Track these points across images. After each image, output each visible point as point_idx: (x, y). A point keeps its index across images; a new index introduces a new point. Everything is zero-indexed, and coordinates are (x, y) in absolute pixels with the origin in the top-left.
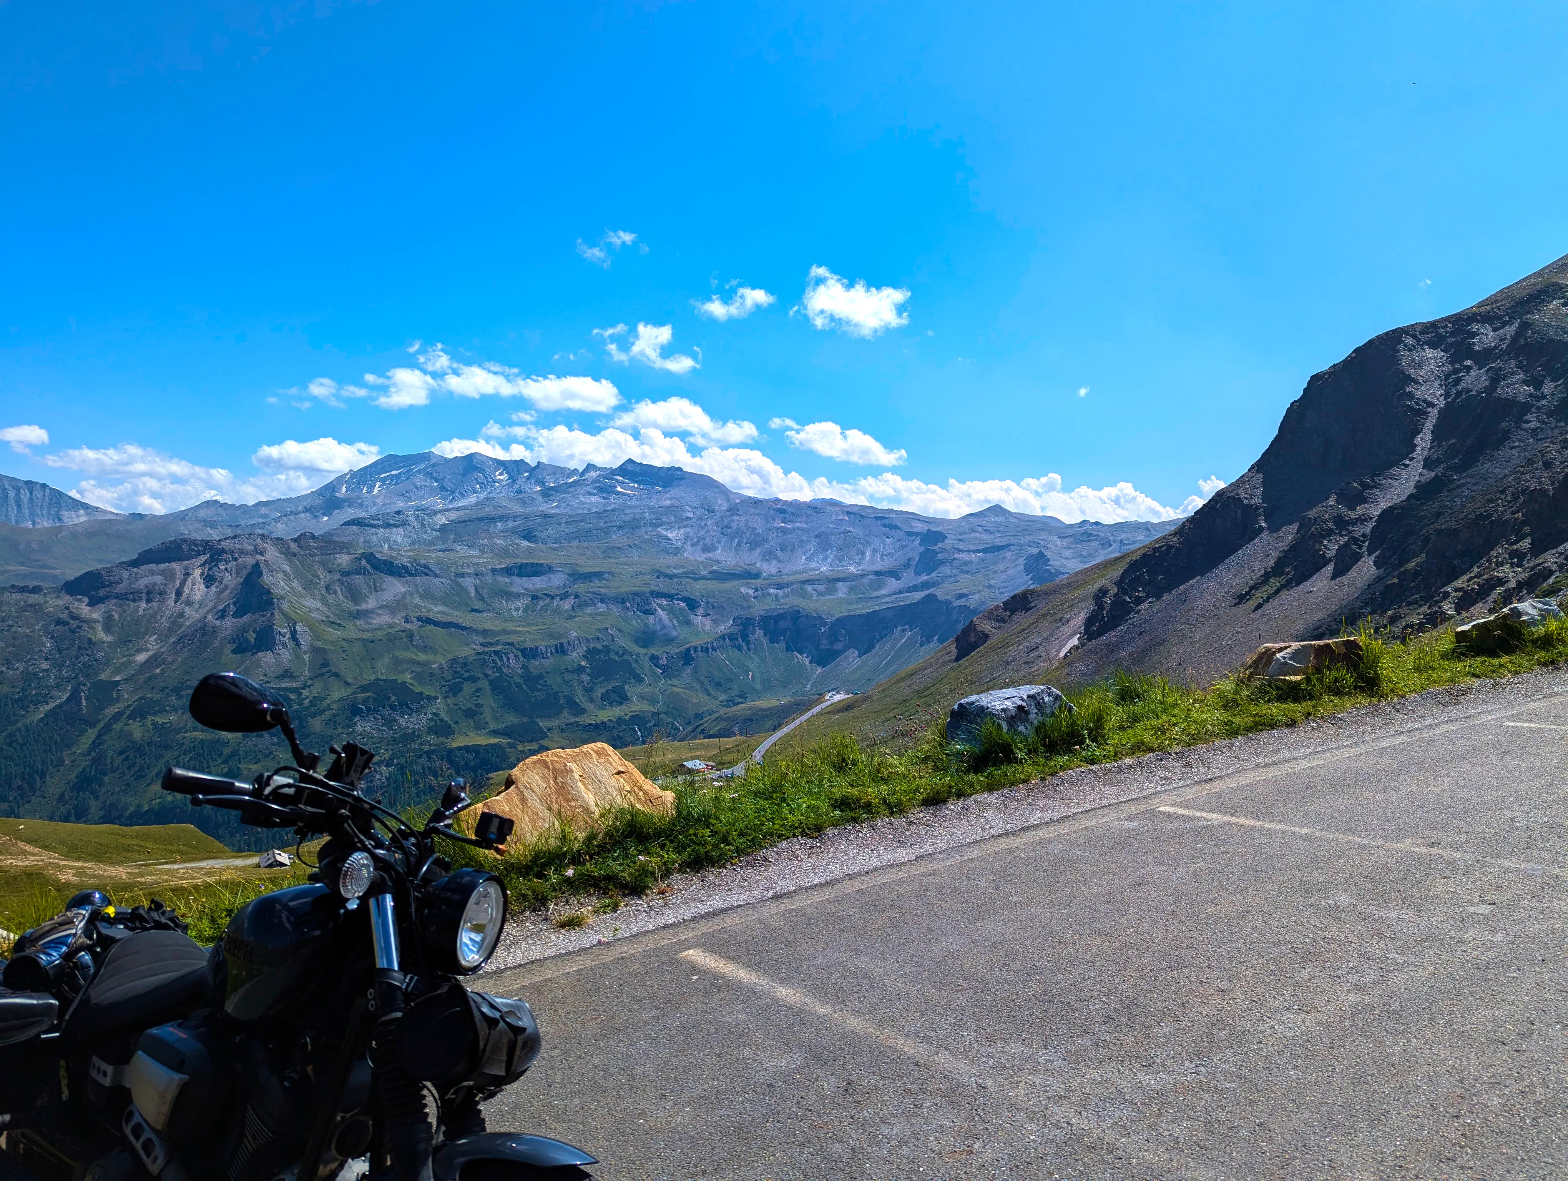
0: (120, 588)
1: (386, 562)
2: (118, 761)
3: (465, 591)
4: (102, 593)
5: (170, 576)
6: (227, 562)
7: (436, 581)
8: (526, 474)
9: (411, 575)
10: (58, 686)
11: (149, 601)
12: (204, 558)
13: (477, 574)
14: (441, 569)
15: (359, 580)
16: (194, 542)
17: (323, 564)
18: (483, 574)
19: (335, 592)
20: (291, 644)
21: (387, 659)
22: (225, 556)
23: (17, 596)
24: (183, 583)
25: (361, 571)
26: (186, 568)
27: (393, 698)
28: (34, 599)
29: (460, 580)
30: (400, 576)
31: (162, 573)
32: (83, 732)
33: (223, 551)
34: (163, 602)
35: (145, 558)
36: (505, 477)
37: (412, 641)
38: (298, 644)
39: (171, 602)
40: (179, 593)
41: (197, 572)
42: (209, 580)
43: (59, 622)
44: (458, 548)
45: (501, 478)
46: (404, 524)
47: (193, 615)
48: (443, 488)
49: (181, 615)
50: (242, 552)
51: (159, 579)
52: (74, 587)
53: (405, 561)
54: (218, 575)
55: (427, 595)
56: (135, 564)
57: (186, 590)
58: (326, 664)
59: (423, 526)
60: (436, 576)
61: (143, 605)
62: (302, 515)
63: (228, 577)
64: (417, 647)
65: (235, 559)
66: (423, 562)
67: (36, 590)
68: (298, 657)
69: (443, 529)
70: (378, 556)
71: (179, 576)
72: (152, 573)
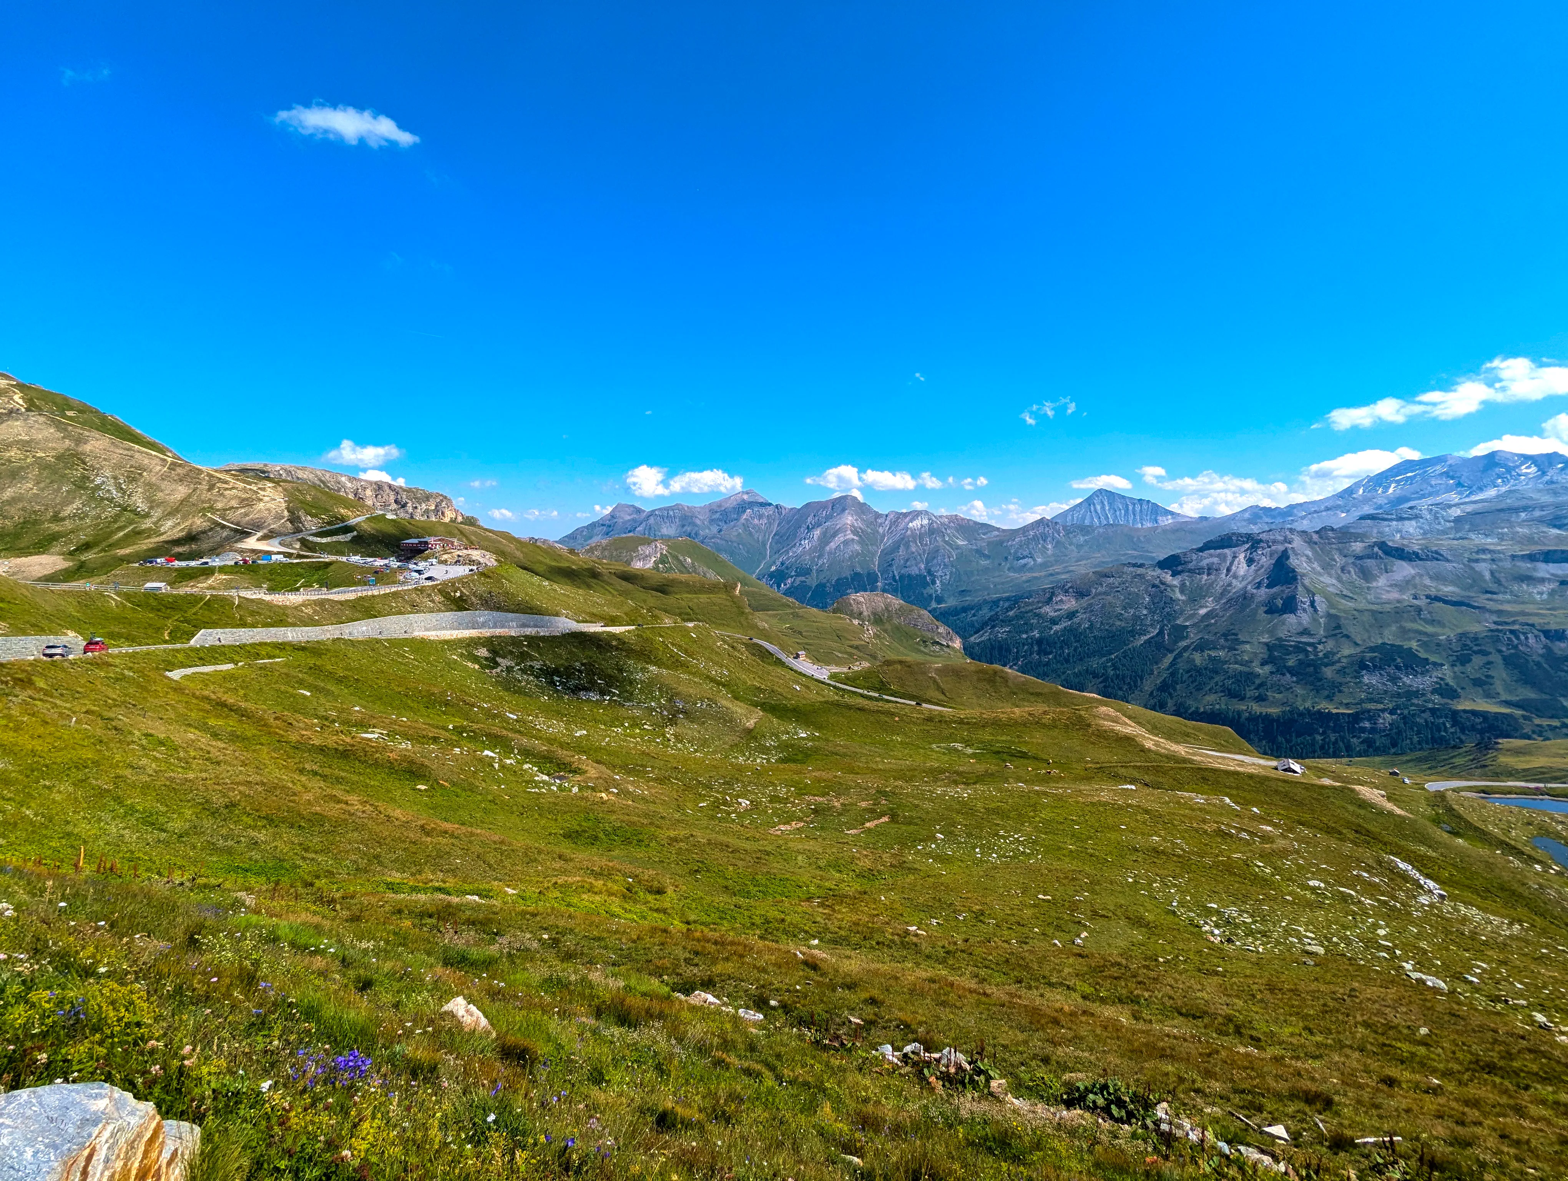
0: (1191, 566)
1: (1397, 549)
2: (1186, 676)
3: (1480, 575)
4: (1180, 568)
5: (1223, 558)
6: (1263, 548)
7: (1449, 566)
8: (1560, 466)
9: (1421, 559)
10: (1152, 625)
11: (1209, 574)
12: (1247, 546)
13: (1493, 560)
14: (1454, 555)
15: (1370, 563)
16: (1240, 535)
17: (1340, 550)
18: (1500, 560)
19: (1349, 572)
20: (1310, 610)
21: (1394, 628)
22: (1262, 544)
23: (1131, 569)
24: (1232, 563)
25: (1374, 556)
26: (1234, 553)
27: (1399, 660)
28: (1140, 571)
29: (1474, 565)
30: (1410, 560)
31: (1219, 556)
32: (1165, 655)
33: (1261, 541)
34: (1218, 575)
35: (1207, 546)
36: (1533, 469)
37: (1419, 615)
38: (1316, 610)
39: (1223, 576)
40: (1228, 570)
41: (1242, 556)
42: (1250, 561)
43: (1154, 586)
44: (1473, 537)
45: (1528, 471)
46: (1416, 517)
47: (1238, 585)
48: (1459, 484)
49: (1230, 585)
50: (1275, 542)
51: (1216, 560)
52: (1163, 565)
53: (1416, 548)
54: (1256, 558)
55: (1437, 577)
56: (1201, 550)
57: (1234, 568)
58: (1338, 627)
59: (1437, 518)
60: (1448, 560)
61: (1205, 577)
62: (1324, 513)
63: (1264, 559)
64: (1425, 620)
65: (1269, 547)
66: (1434, 549)
67: (1141, 566)
68: (1315, 620)
69: (1458, 520)
70: (1390, 544)
71: (1229, 558)
72: (1211, 556)
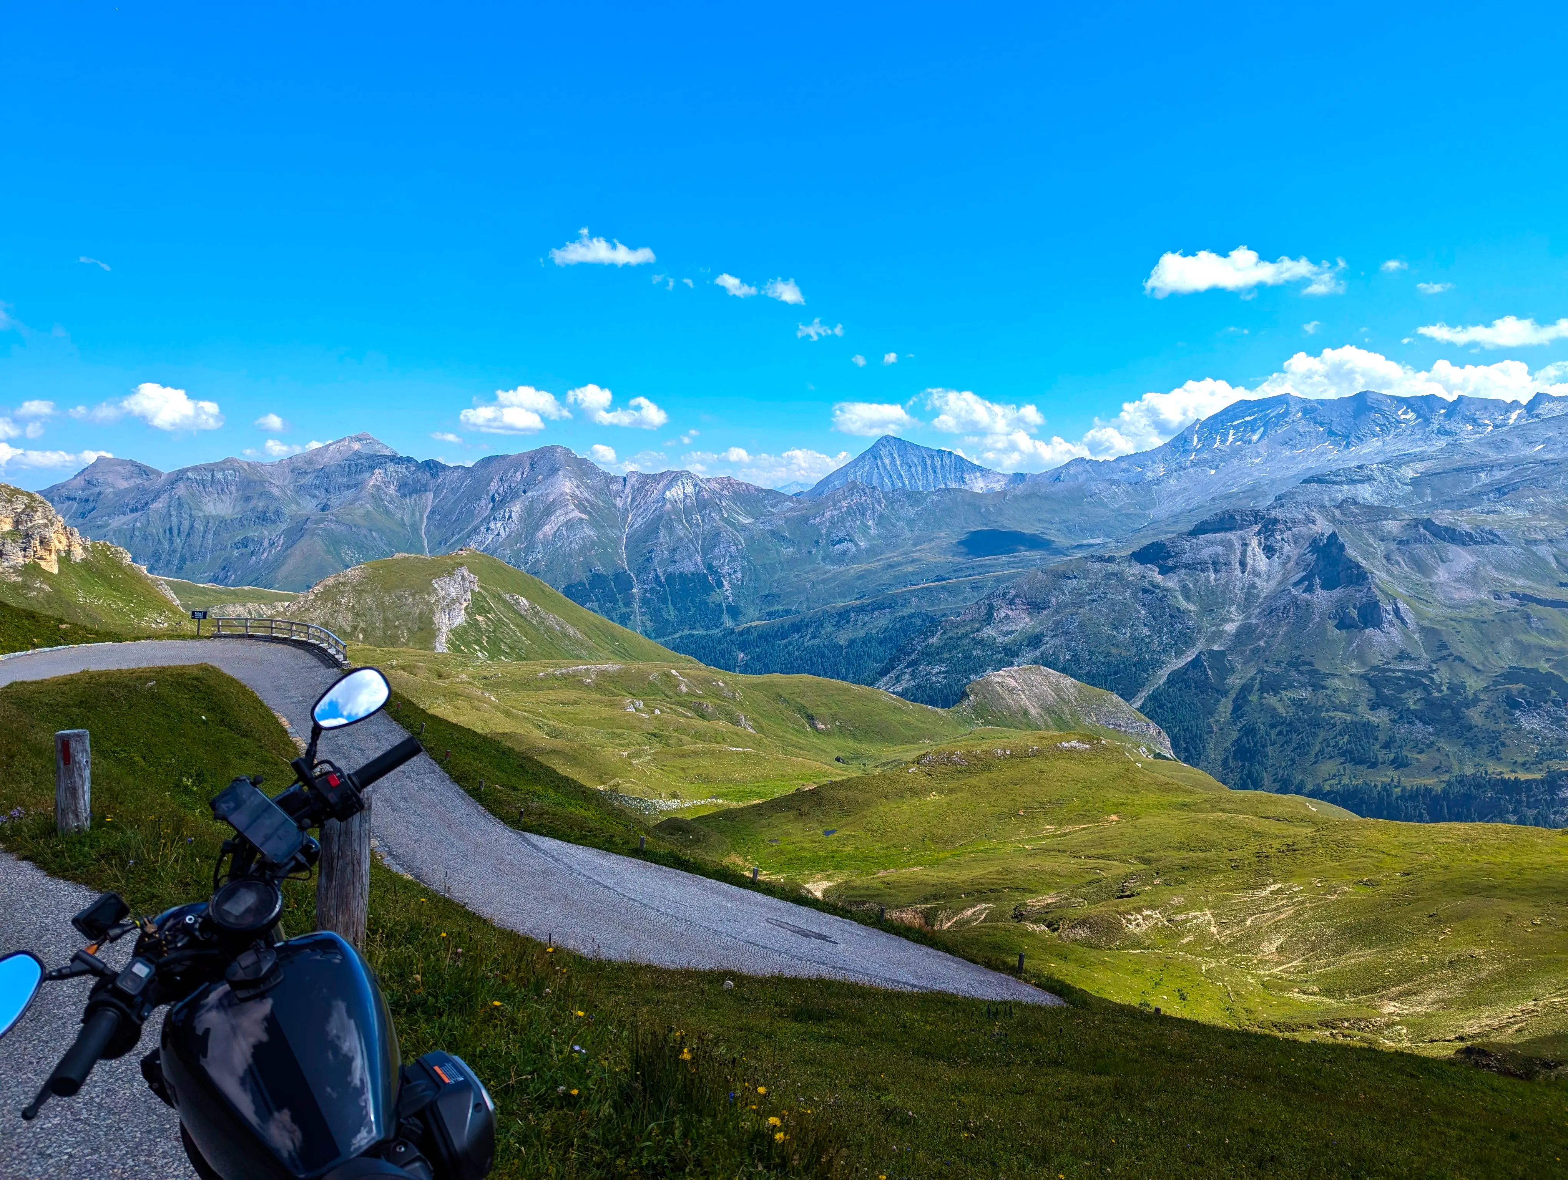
0: (1186, 558)
1: (1447, 529)
2: (1273, 733)
3: (1543, 560)
4: (1170, 562)
5: (1228, 545)
6: (1282, 532)
7: (1509, 550)
8: (1442, 411)
9: (1476, 543)
10: (1164, 651)
11: (1216, 571)
12: (1256, 528)
13: (1551, 541)
14: (1507, 535)
15: (1420, 549)
16: (1243, 513)
17: (1372, 532)
18: (1558, 541)
19: (1398, 563)
20: (1397, 622)
21: (1507, 643)
22: (1279, 526)
23: (1097, 565)
24: (1244, 553)
25: (1420, 540)
26: (1242, 538)
27: (1553, 693)
28: (1112, 567)
29: (1534, 548)
30: (1464, 544)
31: (1221, 543)
32: (1218, 701)
33: (1275, 521)
34: (1230, 572)
35: (1200, 529)
36: (1411, 415)
37: (1529, 623)
38: (1403, 621)
39: (1238, 572)
40: (1243, 564)
41: (1254, 543)
42: (1269, 551)
43: (1145, 591)
45: (1407, 417)
46: (1369, 479)
47: (1265, 587)
48: (1331, 433)
49: (1253, 586)
50: (1294, 521)
51: (1220, 550)
52: (1143, 556)
53: (1467, 527)
54: (1277, 546)
55: (1501, 566)
56: (1194, 533)
57: (1249, 561)
58: (1443, 646)
60: (1505, 543)
61: (1212, 576)
62: (1191, 470)
63: (1287, 549)
64: (1537, 629)
65: (1290, 529)
66: (1487, 528)
67: (1111, 560)
68: (1408, 637)
69: (1415, 482)
70: (1437, 522)
71: (1238, 547)
72: (1211, 543)
